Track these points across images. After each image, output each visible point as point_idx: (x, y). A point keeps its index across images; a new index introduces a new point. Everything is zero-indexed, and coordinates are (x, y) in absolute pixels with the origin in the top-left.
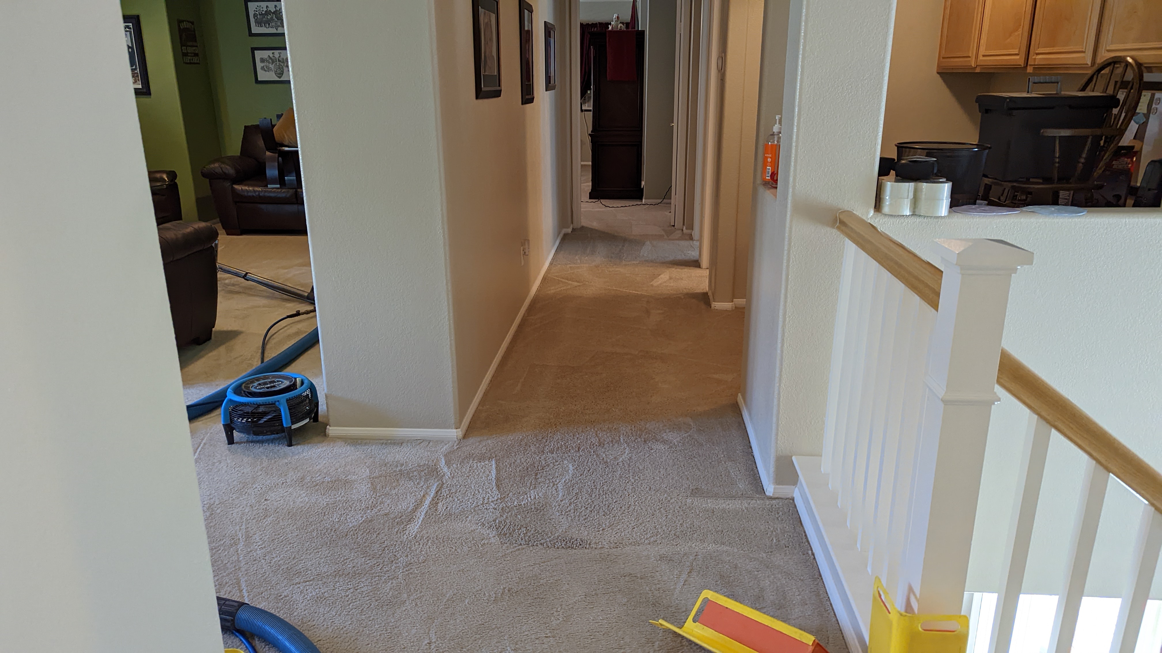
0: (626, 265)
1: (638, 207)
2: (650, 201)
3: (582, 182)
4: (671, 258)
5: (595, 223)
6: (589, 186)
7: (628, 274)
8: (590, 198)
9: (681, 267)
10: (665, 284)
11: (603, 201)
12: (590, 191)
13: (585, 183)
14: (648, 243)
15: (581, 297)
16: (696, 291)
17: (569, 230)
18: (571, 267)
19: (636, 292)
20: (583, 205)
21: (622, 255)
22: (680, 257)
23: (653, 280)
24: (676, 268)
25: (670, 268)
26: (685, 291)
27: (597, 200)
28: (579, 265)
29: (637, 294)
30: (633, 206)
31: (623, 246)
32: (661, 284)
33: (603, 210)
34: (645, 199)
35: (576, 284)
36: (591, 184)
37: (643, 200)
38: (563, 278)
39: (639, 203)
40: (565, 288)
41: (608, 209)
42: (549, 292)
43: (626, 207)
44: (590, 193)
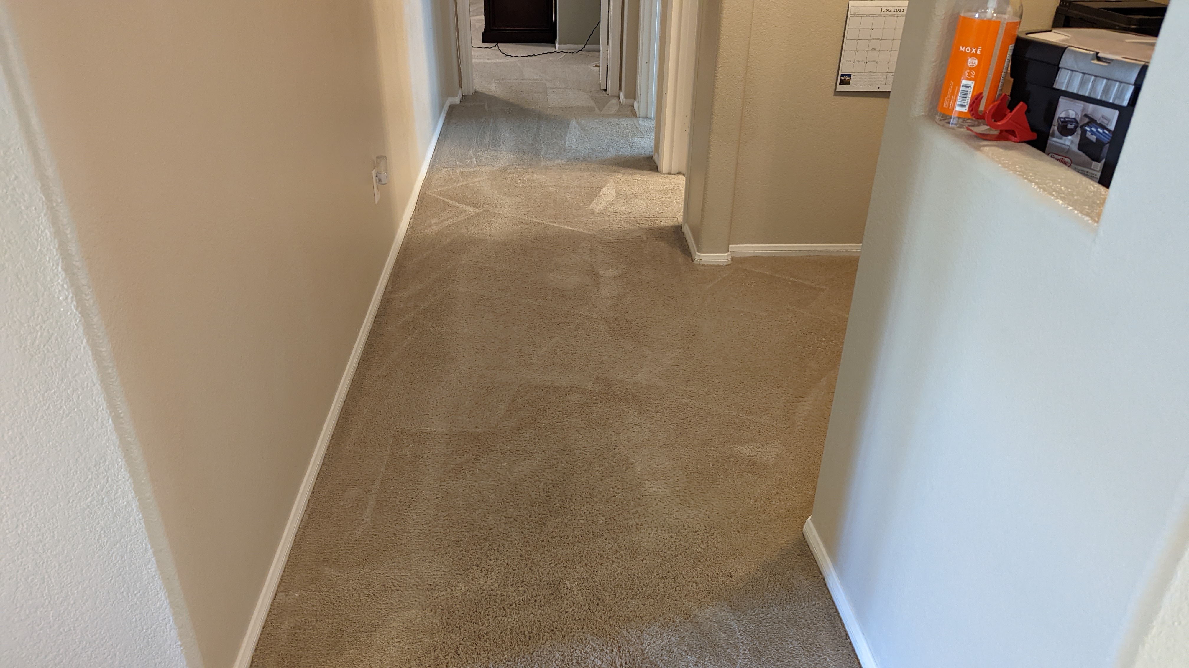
0: (546, 168)
1: (551, 57)
2: (565, 47)
3: (471, 14)
4: (612, 153)
5: (494, 85)
6: (481, 20)
7: (552, 186)
8: (484, 41)
9: (630, 171)
10: (611, 209)
11: (503, 46)
12: (483, 30)
13: (476, 16)
14: (573, 123)
15: (481, 241)
16: (662, 224)
17: (457, 100)
18: (461, 173)
19: (570, 228)
20: (476, 53)
21: (539, 148)
22: (626, 151)
23: (593, 200)
24: (623, 174)
25: (615, 172)
26: (646, 224)
27: (494, 44)
28: (475, 169)
29: (572, 231)
30: (544, 55)
31: (538, 129)
32: (605, 208)
33: (502, 61)
34: (559, 44)
35: (472, 210)
36: (483, 17)
37: (557, 45)
38: (451, 199)
39: (552, 50)
40: (455, 220)
41: (510, 59)
42: (429, 231)
43: (534, 57)
44: (483, 34)
